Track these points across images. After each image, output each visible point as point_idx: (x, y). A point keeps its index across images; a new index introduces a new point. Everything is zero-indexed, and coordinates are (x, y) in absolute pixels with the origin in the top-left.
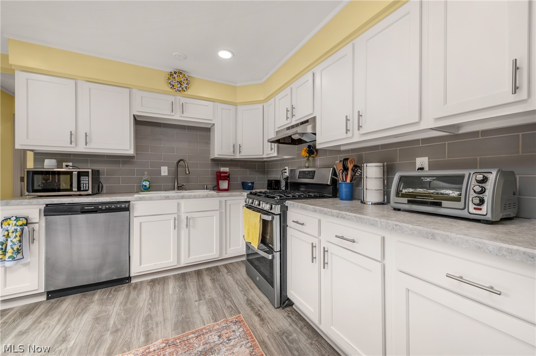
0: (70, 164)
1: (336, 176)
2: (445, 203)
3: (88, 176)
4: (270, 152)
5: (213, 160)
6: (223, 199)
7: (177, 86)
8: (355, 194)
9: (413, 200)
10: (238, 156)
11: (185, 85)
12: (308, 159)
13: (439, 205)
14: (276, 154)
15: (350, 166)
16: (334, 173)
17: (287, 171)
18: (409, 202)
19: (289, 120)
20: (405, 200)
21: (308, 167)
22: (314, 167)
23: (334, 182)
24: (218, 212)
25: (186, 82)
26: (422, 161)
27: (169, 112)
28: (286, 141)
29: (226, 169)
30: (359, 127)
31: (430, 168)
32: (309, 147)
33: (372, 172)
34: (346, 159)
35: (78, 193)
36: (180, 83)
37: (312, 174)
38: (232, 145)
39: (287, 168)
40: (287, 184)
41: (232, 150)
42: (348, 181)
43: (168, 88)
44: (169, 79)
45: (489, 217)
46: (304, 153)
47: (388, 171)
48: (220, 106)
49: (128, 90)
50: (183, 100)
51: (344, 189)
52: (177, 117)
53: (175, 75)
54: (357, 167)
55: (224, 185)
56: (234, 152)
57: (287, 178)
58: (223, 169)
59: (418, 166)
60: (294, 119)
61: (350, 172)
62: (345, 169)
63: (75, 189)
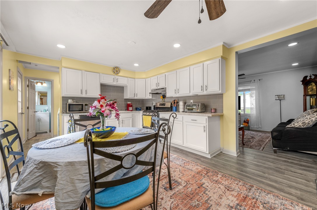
0: (75, 101)
1: (172, 105)
2: (193, 110)
3: (87, 105)
4: (149, 97)
5: (125, 99)
6: (133, 113)
7: (116, 72)
8: (177, 110)
9: (189, 110)
10: (136, 98)
11: (118, 72)
12: (163, 100)
13: (192, 110)
14: (151, 98)
15: (176, 102)
16: (171, 104)
17: (154, 103)
18: (188, 110)
19: (157, 87)
20: (187, 110)
21: (163, 102)
22: (164, 102)
23: (171, 106)
24: (131, 118)
25: (119, 71)
26: (192, 101)
27: (112, 82)
28: (155, 93)
29: (130, 103)
30: (178, 93)
31: (193, 103)
32: (163, 95)
33: (181, 104)
34: (175, 100)
35: (85, 112)
36: (117, 71)
37: (164, 104)
38: (134, 94)
39: (154, 102)
40: (154, 107)
41: (134, 95)
42: (175, 106)
43: (112, 73)
44: (113, 70)
45: (199, 111)
46: (161, 98)
47: (185, 103)
48: (130, 79)
49: (99, 74)
50: (117, 77)
51: (174, 108)
52: (115, 84)
53: (115, 69)
54: (177, 102)
55: (131, 108)
56: (134, 96)
57: (155, 106)
58: (128, 103)
59: (191, 102)
60: (158, 87)
61: (176, 104)
62: (175, 103)
63: (84, 110)
